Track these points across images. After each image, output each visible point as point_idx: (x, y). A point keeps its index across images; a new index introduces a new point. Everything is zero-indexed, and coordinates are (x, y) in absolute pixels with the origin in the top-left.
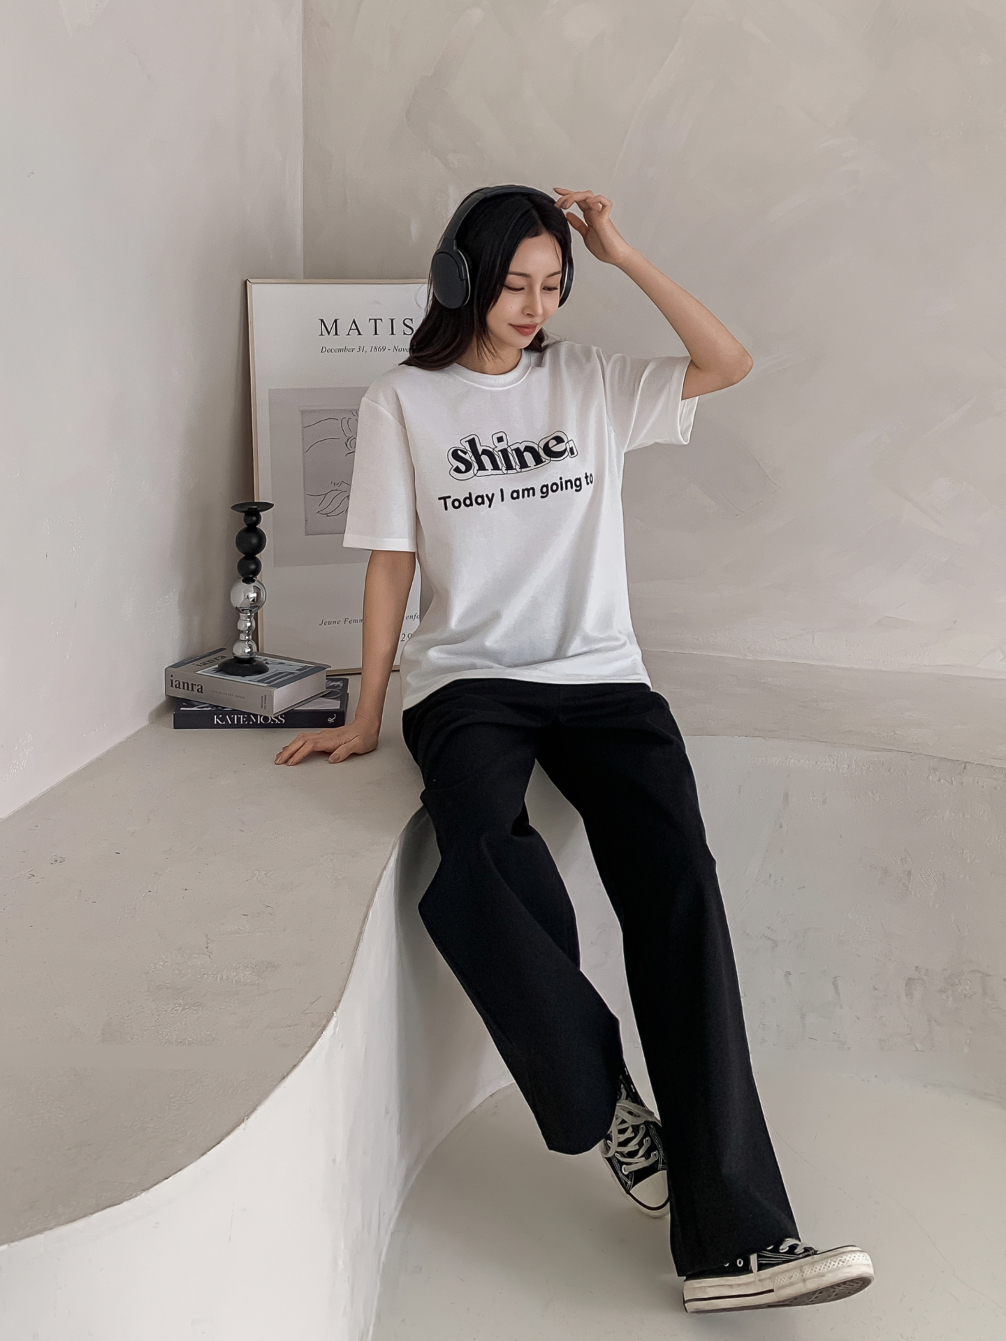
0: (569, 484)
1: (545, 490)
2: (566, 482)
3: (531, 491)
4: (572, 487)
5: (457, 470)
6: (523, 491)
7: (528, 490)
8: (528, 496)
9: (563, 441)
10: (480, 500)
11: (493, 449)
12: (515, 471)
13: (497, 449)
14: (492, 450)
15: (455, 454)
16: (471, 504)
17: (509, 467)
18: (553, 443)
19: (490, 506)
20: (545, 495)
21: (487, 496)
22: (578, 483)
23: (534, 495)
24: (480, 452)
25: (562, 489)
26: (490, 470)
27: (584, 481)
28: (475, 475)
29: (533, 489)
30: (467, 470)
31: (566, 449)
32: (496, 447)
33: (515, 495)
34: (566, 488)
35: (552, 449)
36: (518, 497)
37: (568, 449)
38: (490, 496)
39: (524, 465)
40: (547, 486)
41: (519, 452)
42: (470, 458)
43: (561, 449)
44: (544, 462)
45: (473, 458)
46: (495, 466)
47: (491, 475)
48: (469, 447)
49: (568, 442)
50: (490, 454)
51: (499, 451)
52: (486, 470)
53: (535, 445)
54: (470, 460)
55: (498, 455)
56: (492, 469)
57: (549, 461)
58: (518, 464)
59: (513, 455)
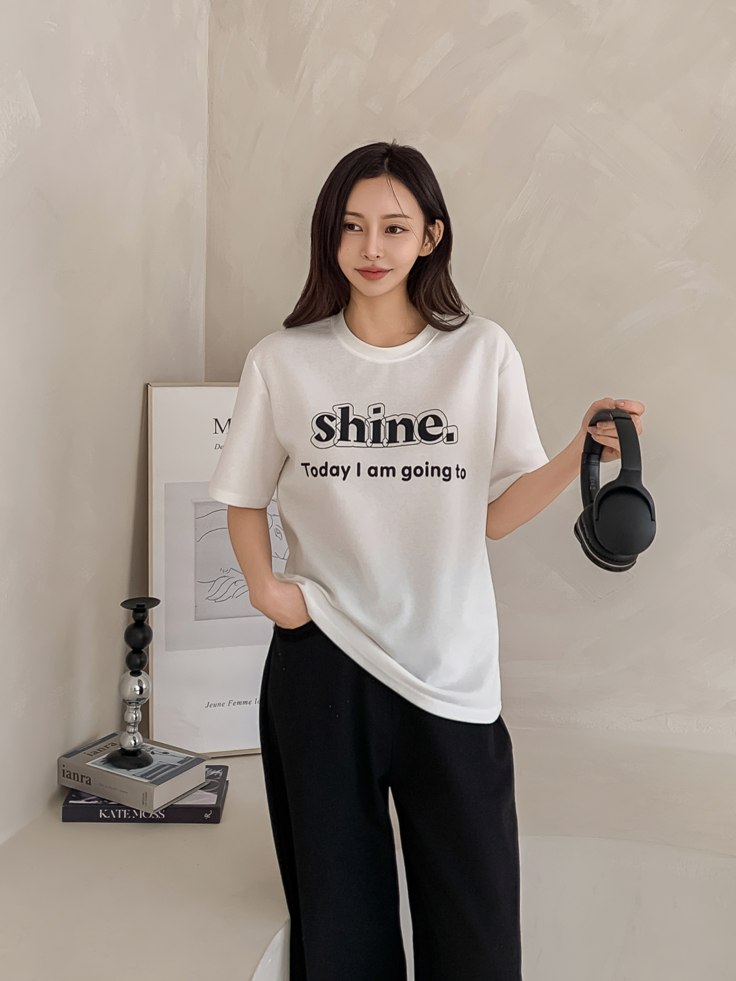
0: (436, 470)
1: (407, 472)
2: (433, 468)
3: (391, 471)
4: (439, 475)
5: (318, 438)
6: (382, 469)
7: (388, 469)
8: (388, 475)
9: (441, 425)
10: (335, 471)
11: (366, 420)
12: (381, 445)
13: (369, 420)
14: (364, 420)
15: (320, 422)
16: (326, 474)
18: (430, 422)
19: (344, 479)
20: (407, 478)
21: (343, 468)
22: (447, 472)
23: (394, 475)
24: (350, 421)
25: (427, 475)
26: (352, 441)
27: (454, 471)
28: (335, 445)
29: (393, 469)
30: (327, 439)
31: (442, 434)
32: (370, 418)
33: (373, 472)
34: (432, 475)
35: (427, 429)
36: (376, 474)
37: (445, 435)
38: (346, 469)
39: (393, 439)
40: (410, 468)
41: (393, 425)
42: (336, 426)
43: (437, 432)
44: (415, 441)
45: (339, 426)
46: (360, 438)
47: (353, 446)
48: (339, 414)
49: (447, 427)
50: (359, 424)
51: (371, 422)
52: (350, 441)
53: (413, 420)
54: (334, 428)
55: (368, 425)
56: (356, 440)
57: (421, 441)
58: (388, 437)
59: (385, 427)
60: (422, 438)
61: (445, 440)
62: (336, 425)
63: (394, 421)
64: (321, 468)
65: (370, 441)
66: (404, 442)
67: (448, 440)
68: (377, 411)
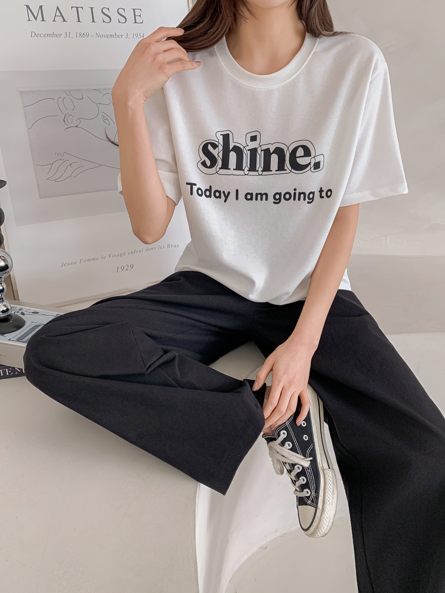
0: (302, 196)
1: (277, 197)
2: (300, 194)
3: (264, 196)
4: (304, 199)
5: (204, 164)
6: (257, 194)
7: (262, 195)
8: (261, 199)
9: (310, 156)
10: (217, 194)
11: (244, 147)
12: (256, 173)
13: (247, 148)
14: (242, 148)
15: (205, 150)
16: (210, 196)
17: (253, 168)
18: (300, 152)
19: (225, 201)
20: (277, 201)
21: (224, 192)
22: (311, 196)
23: (267, 199)
24: (231, 148)
25: (294, 199)
26: (232, 169)
27: (317, 194)
28: (217, 172)
29: (266, 195)
30: (212, 166)
31: (310, 163)
32: (248, 146)
33: (249, 197)
34: (299, 199)
35: (297, 159)
37: (312, 164)
38: (227, 193)
39: (267, 168)
40: (280, 194)
41: (267, 153)
42: (218, 155)
43: (306, 162)
44: (286, 170)
45: (221, 155)
46: (239, 167)
47: (232, 174)
48: (221, 142)
49: (315, 156)
50: (238, 151)
51: (248, 150)
52: (230, 169)
53: (285, 149)
54: (217, 156)
55: (246, 154)
56: (235, 168)
57: (291, 171)
58: (262, 166)
59: (260, 156)
60: (292, 168)
61: (312, 169)
62: (217, 153)
63: (269, 149)
64: (206, 190)
65: (247, 169)
66: (276, 171)
67: (314, 169)
68: (254, 139)
